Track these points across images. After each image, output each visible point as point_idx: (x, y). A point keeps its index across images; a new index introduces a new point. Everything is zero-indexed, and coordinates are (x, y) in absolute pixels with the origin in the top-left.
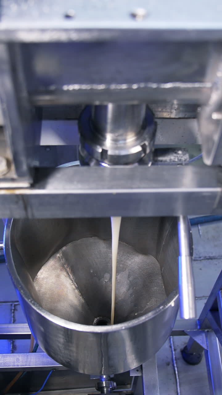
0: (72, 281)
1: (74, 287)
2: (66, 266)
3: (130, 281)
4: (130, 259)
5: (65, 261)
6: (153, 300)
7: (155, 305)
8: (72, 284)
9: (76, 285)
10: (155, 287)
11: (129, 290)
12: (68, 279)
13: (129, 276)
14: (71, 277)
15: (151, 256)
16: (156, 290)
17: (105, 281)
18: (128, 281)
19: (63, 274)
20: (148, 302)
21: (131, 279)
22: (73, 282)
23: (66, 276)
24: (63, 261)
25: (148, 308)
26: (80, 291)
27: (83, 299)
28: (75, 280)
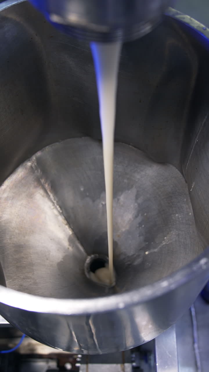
0: (53, 203)
1: (56, 212)
2: (43, 181)
3: (139, 205)
4: (139, 171)
5: (41, 173)
6: (174, 233)
7: (176, 241)
8: (52, 207)
9: (59, 209)
10: (177, 213)
11: (136, 217)
12: (46, 199)
13: (137, 197)
14: (52, 196)
15: (171, 166)
16: (178, 218)
17: (102, 204)
18: (136, 204)
19: (39, 193)
20: (166, 236)
21: (140, 201)
22: (54, 205)
23: (43, 196)
24: (39, 173)
25: (166, 244)
26: (65, 217)
27: (70, 229)
28: (57, 202)
